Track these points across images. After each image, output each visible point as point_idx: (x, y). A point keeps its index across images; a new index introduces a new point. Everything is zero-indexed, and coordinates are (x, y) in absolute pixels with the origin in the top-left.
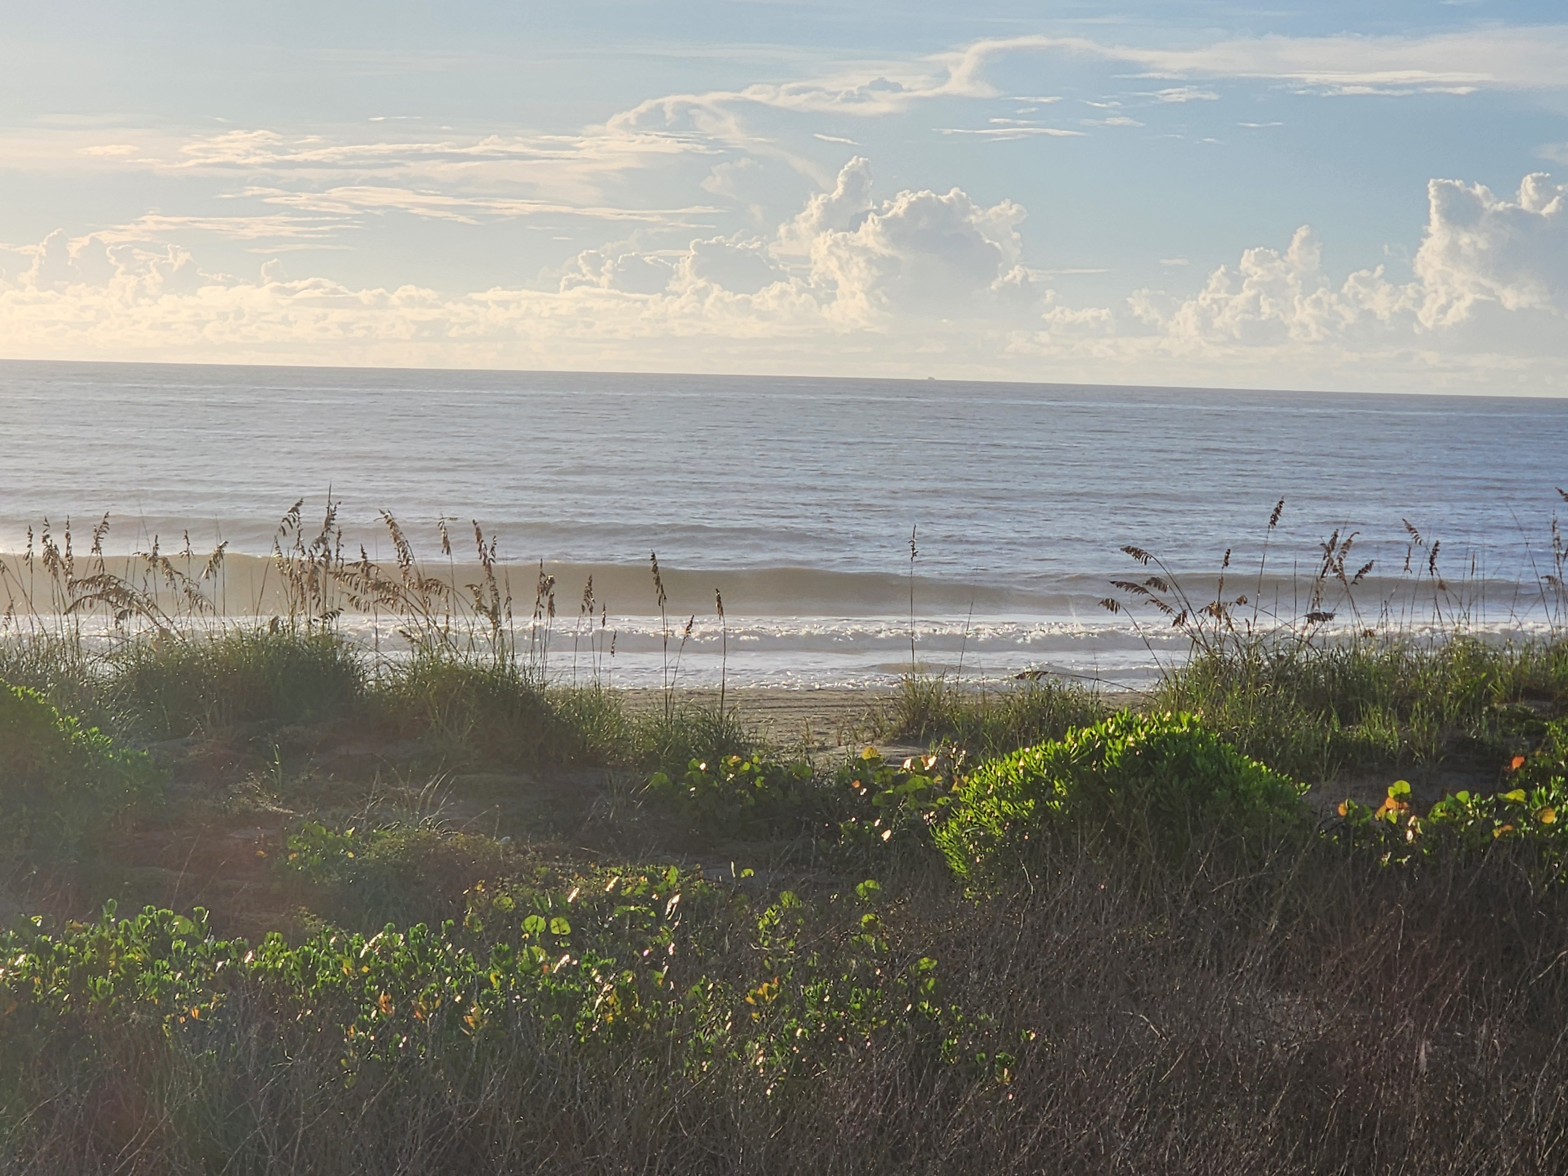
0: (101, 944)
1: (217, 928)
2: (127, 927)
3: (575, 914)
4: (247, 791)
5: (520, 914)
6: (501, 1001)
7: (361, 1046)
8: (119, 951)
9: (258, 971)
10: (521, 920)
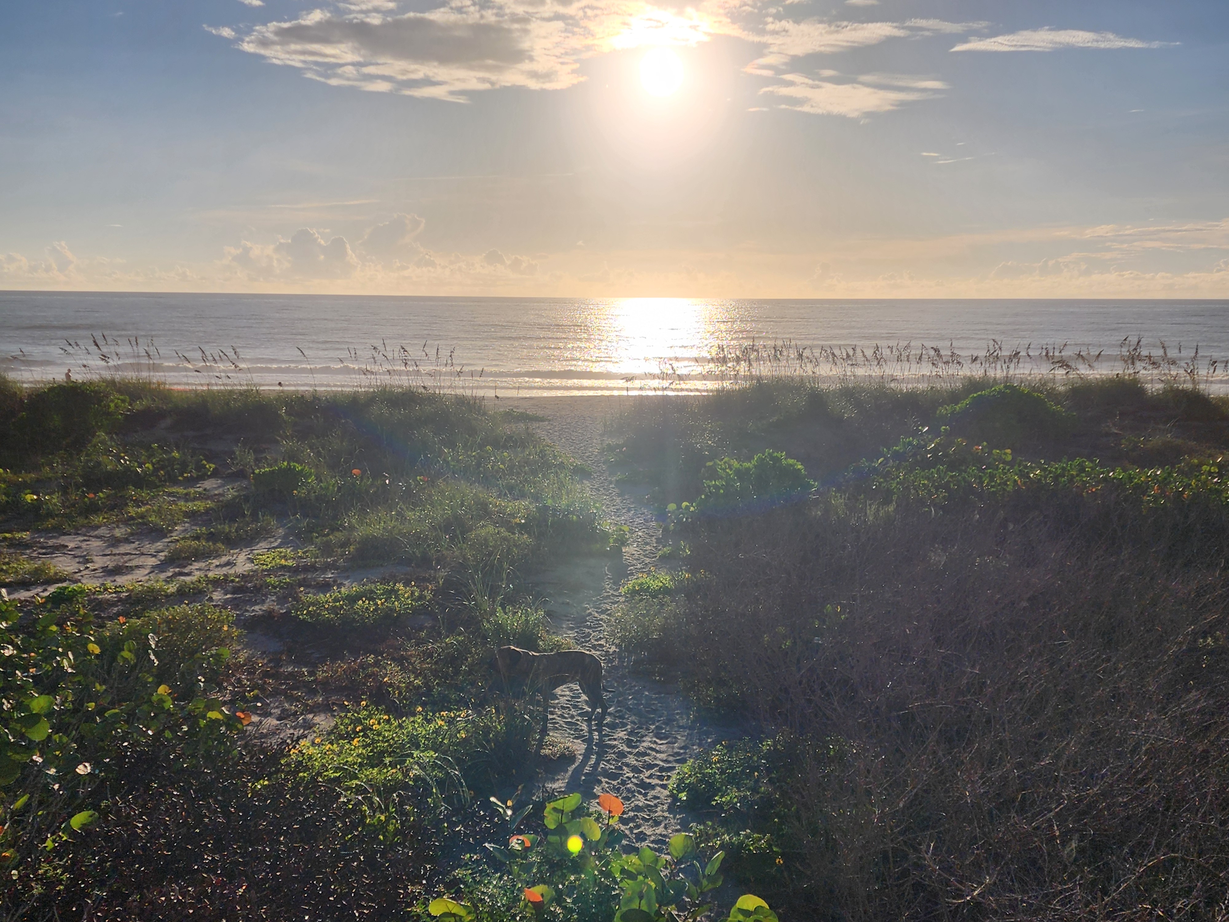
0: (1063, 469)
1: (1101, 465)
2: (1071, 464)
3: (1220, 466)
4: (1108, 426)
5: (1200, 465)
6: (1196, 491)
7: (1149, 502)
8: (1069, 471)
9: (1114, 478)
10: (1201, 467)
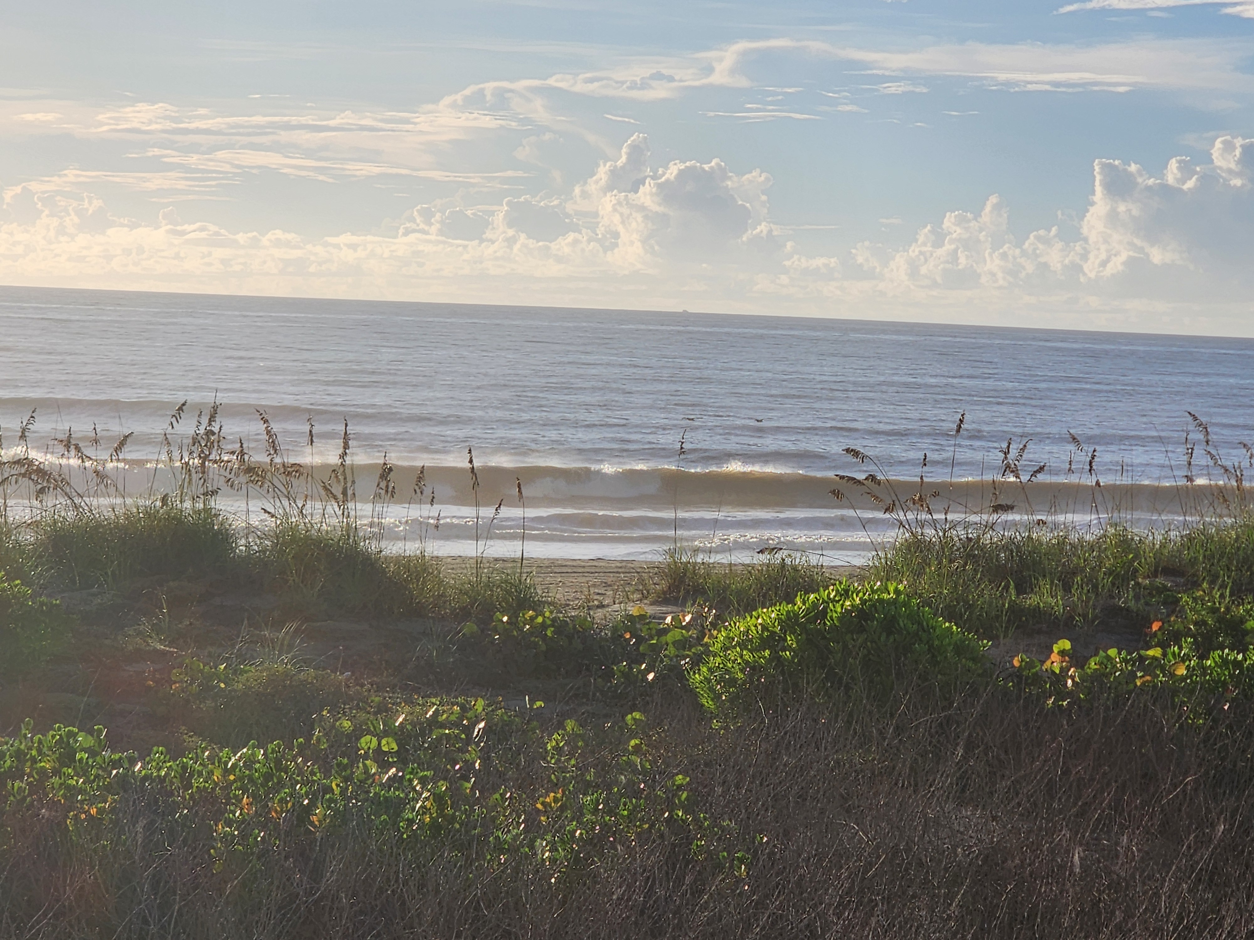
0: (19, 755)
1: (113, 743)
2: (40, 742)
3: (401, 736)
4: (139, 633)
5: (357, 734)
6: (341, 806)
7: (227, 839)
8: (34, 761)
9: (146, 778)
10: (358, 739)
